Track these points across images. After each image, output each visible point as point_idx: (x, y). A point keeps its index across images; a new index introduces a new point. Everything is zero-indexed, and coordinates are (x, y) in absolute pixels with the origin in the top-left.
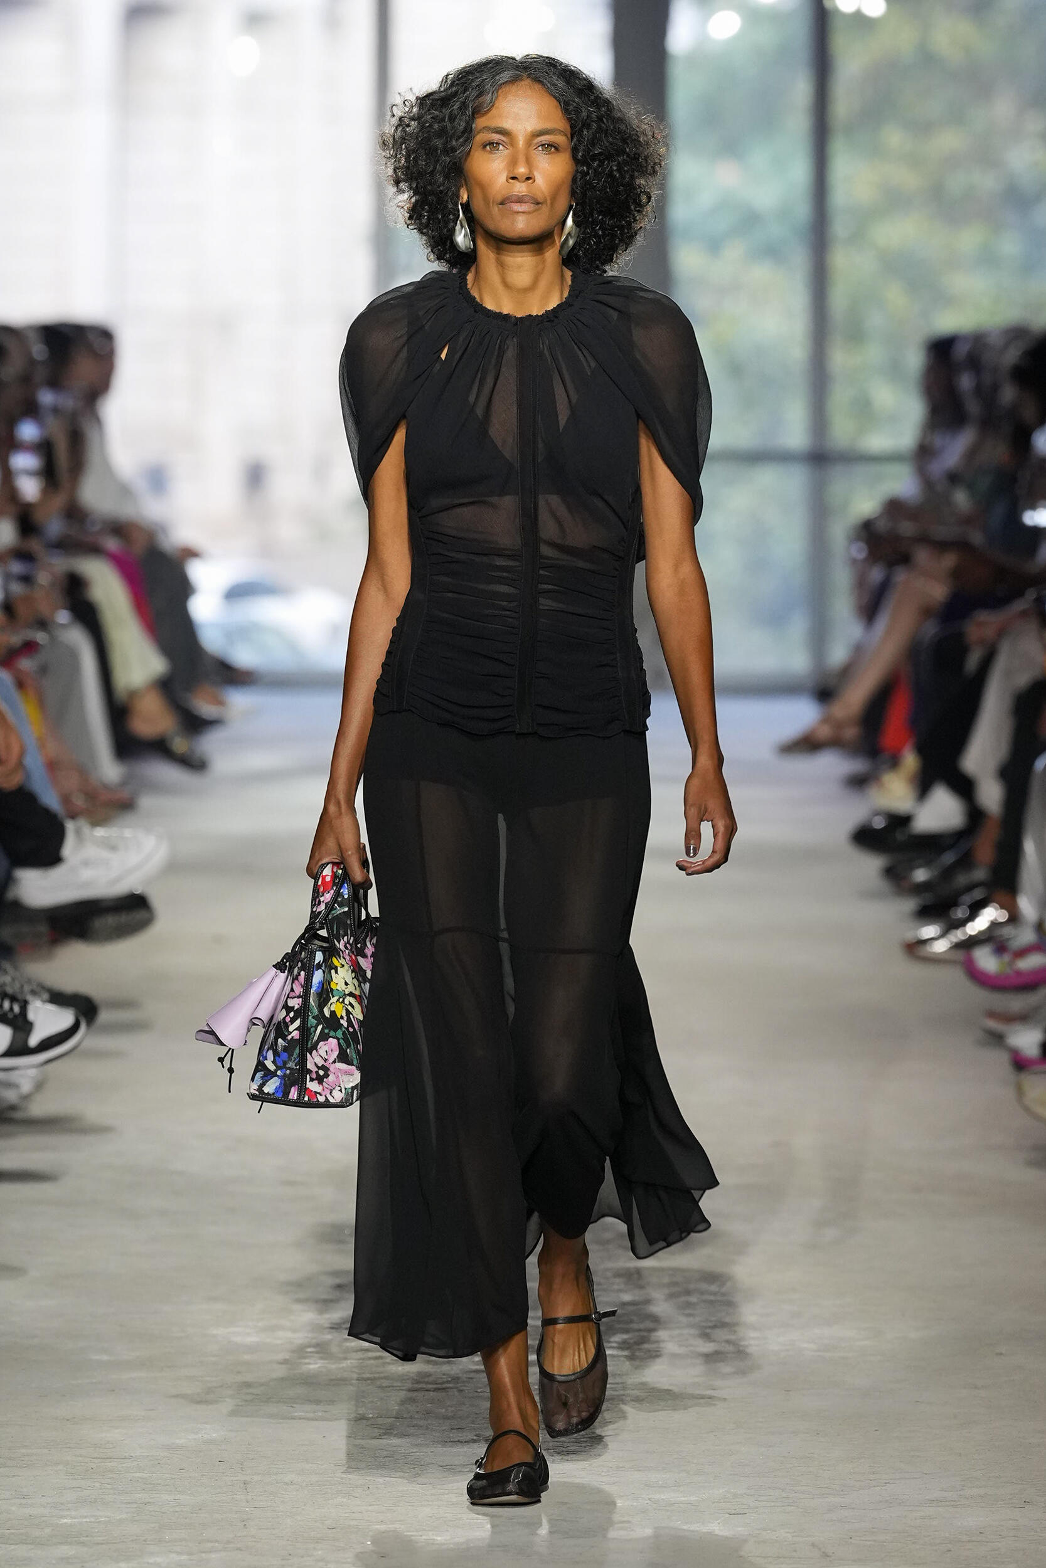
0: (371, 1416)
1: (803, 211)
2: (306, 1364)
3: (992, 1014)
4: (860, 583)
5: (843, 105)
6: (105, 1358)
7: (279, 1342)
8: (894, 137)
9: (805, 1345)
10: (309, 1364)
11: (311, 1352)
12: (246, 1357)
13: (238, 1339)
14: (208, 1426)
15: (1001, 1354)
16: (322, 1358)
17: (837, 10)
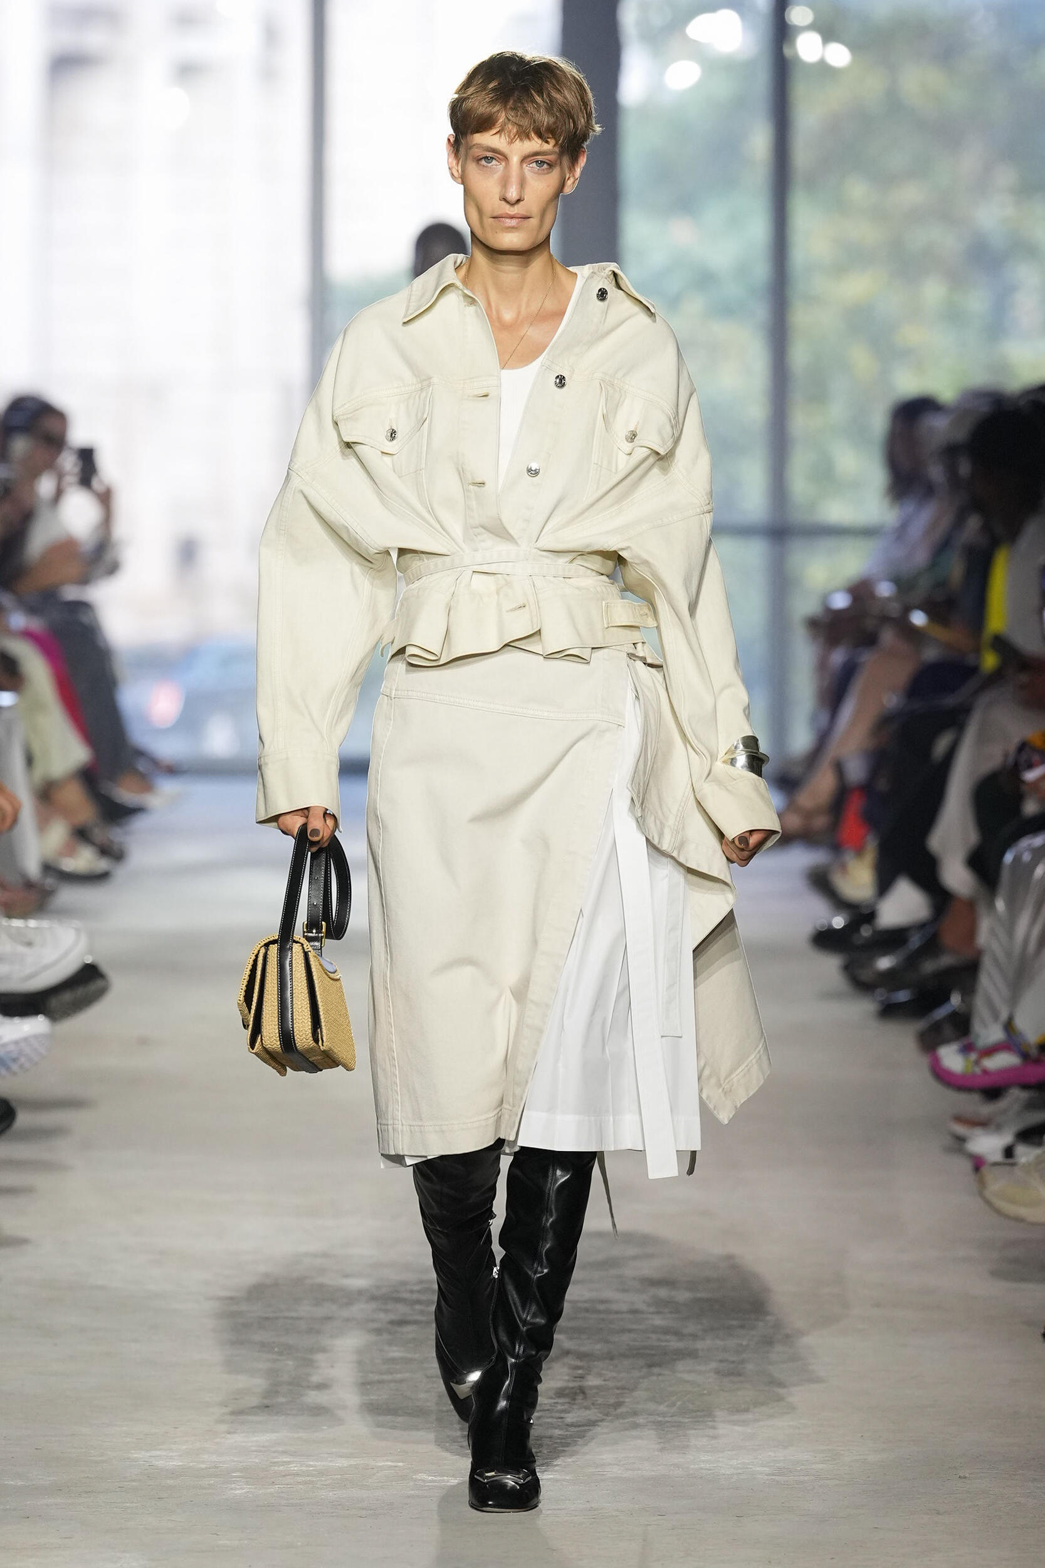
0: (299, 1544)
1: (761, 271)
2: (232, 1489)
3: (959, 1119)
4: (822, 665)
5: (802, 155)
6: (20, 1483)
7: (203, 1466)
8: (858, 190)
9: (758, 1469)
10: (236, 1489)
11: (235, 1477)
12: (170, 1482)
13: (160, 1463)
14: (128, 1555)
15: (965, 1478)
16: (247, 1483)
17: (797, 57)
